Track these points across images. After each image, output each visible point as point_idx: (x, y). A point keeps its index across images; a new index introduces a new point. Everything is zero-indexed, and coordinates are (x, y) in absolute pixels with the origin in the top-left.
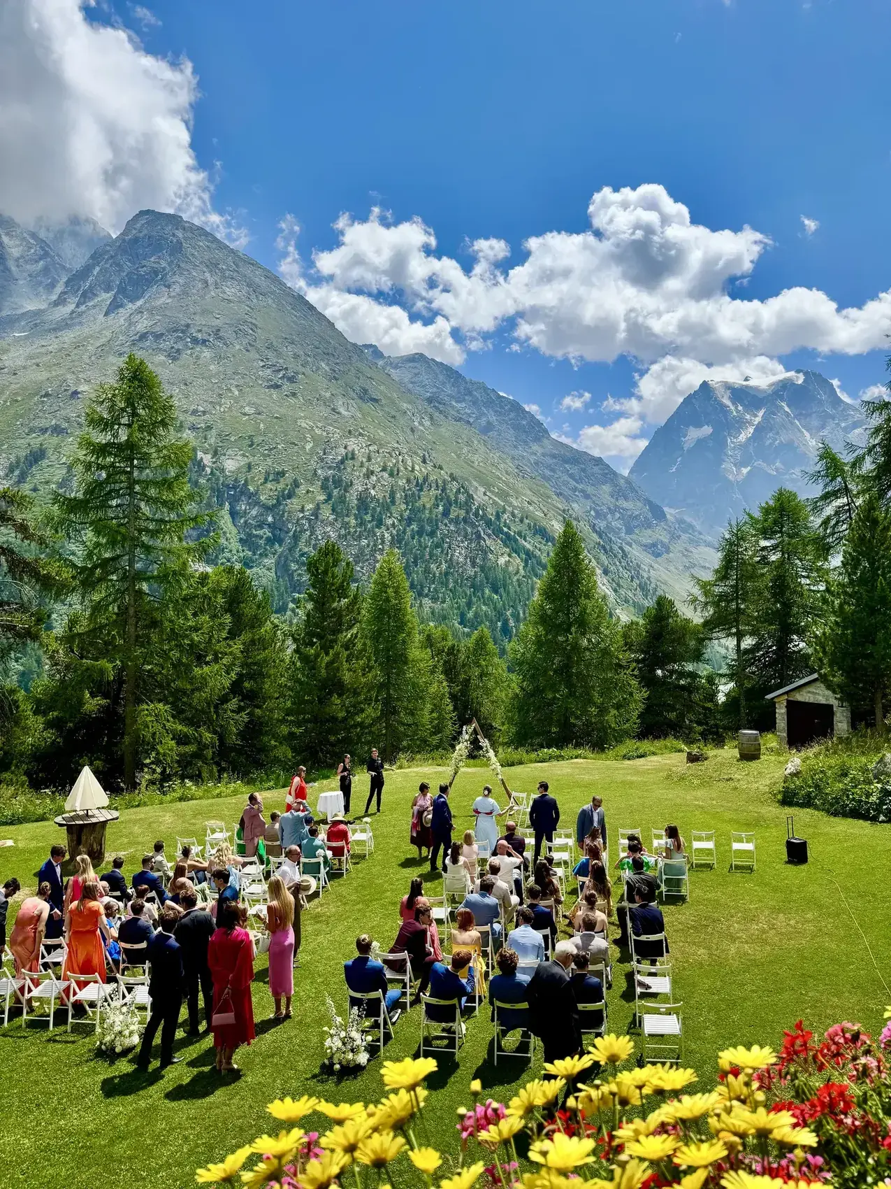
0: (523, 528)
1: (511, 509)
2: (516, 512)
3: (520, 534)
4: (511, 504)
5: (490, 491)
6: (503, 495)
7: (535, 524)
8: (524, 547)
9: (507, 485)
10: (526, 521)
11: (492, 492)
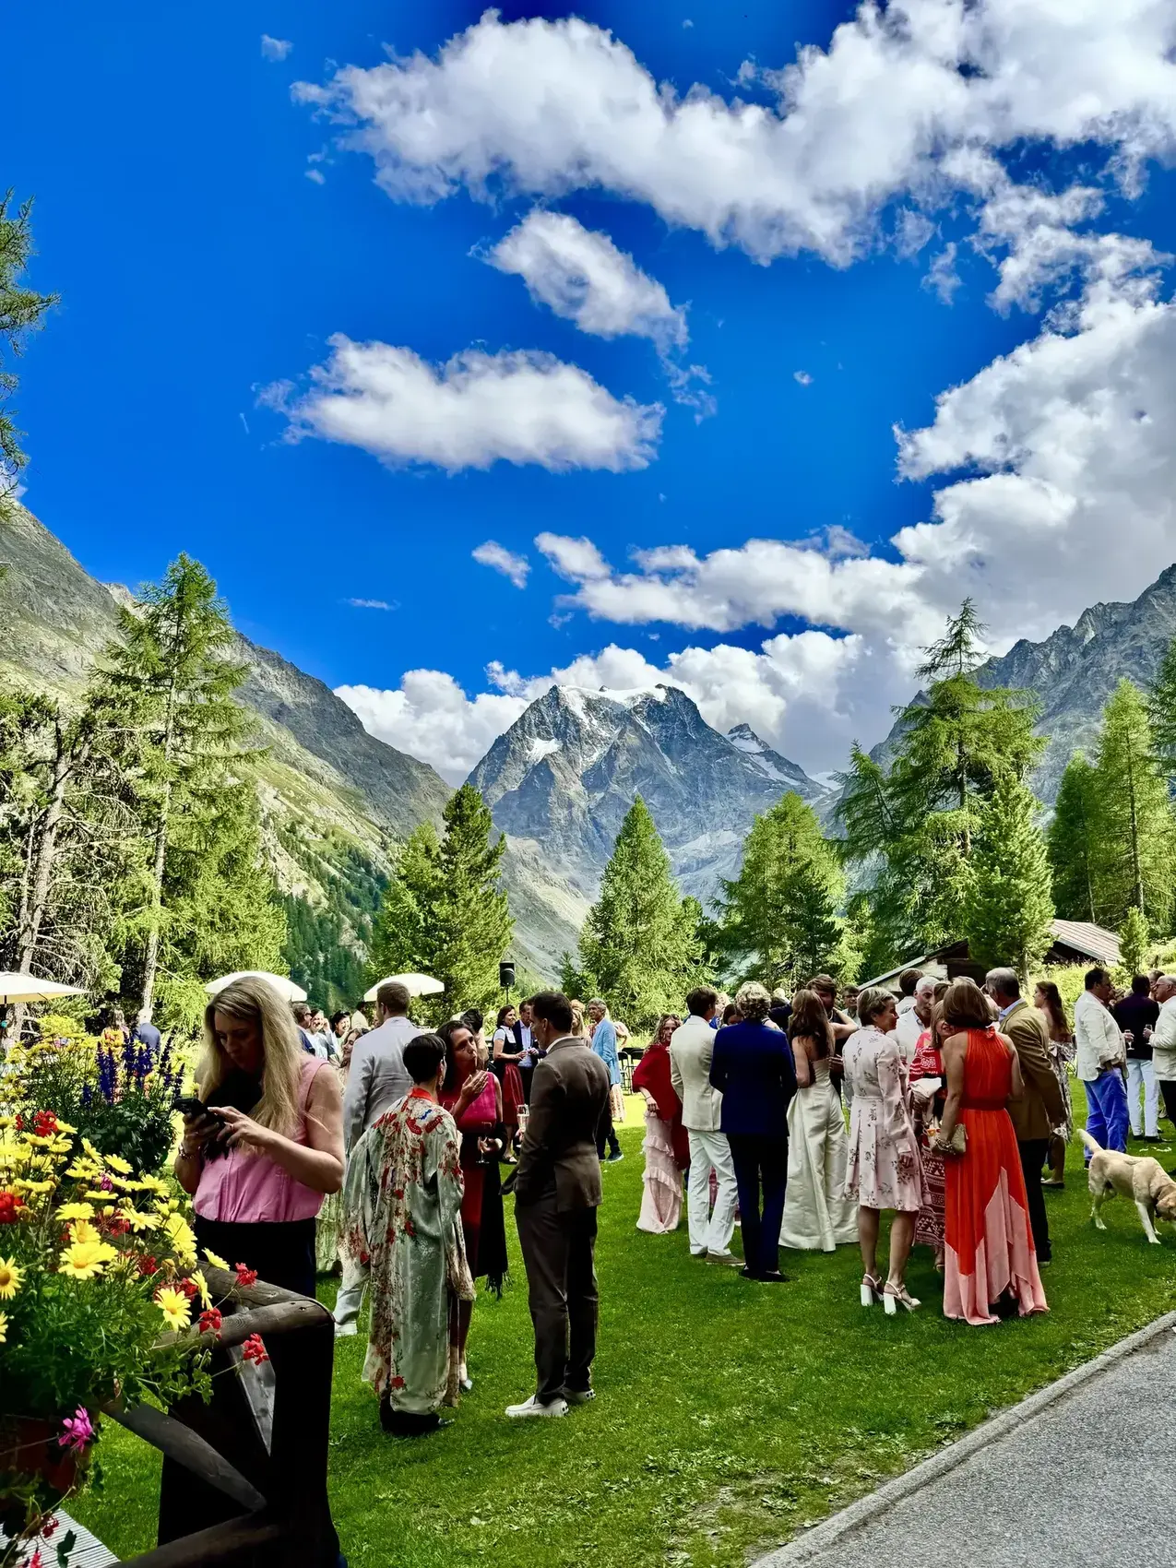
0: (328, 848)
1: (311, 821)
2: (319, 825)
3: (322, 854)
4: (311, 814)
5: (284, 795)
6: (300, 801)
7: (344, 843)
8: (328, 873)
9: (308, 789)
10: (332, 839)
11: (288, 797)
